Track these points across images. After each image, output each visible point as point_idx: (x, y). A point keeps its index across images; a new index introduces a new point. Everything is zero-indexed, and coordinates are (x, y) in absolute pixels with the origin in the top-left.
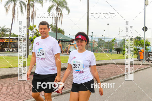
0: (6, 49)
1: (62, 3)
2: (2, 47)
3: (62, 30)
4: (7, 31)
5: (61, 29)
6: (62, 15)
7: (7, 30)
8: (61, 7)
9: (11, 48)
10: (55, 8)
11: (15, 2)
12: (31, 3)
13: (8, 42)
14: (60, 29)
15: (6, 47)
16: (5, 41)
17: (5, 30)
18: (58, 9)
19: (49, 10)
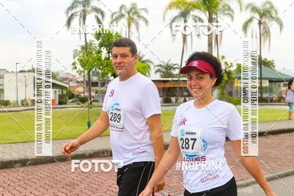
0: (173, 99)
1: (269, 12)
2: (167, 96)
3: (270, 61)
4: (174, 68)
5: (268, 60)
6: (269, 34)
7: (174, 66)
8: (267, 20)
9: (183, 96)
10: (255, 22)
11: (186, 18)
12: (214, 16)
13: (176, 87)
14: (266, 59)
15: (175, 96)
16: (172, 86)
17: (172, 67)
18: (261, 23)
19: (245, 27)
